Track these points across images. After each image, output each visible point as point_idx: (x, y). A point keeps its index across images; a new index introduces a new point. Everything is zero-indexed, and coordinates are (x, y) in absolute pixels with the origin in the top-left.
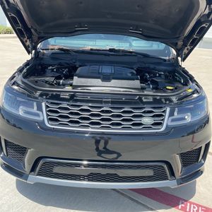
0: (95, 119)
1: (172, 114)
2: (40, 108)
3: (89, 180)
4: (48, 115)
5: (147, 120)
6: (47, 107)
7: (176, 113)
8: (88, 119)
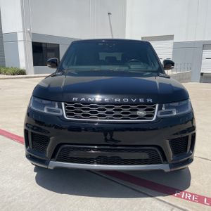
0: (101, 113)
1: (160, 108)
2: (60, 107)
3: (98, 163)
4: (66, 111)
5: (141, 113)
6: (65, 105)
7: (164, 109)
8: (96, 113)
